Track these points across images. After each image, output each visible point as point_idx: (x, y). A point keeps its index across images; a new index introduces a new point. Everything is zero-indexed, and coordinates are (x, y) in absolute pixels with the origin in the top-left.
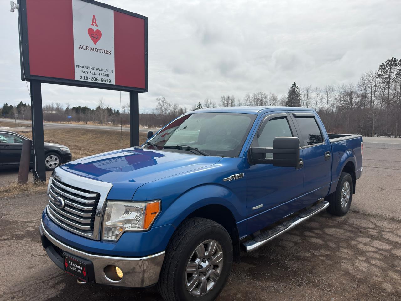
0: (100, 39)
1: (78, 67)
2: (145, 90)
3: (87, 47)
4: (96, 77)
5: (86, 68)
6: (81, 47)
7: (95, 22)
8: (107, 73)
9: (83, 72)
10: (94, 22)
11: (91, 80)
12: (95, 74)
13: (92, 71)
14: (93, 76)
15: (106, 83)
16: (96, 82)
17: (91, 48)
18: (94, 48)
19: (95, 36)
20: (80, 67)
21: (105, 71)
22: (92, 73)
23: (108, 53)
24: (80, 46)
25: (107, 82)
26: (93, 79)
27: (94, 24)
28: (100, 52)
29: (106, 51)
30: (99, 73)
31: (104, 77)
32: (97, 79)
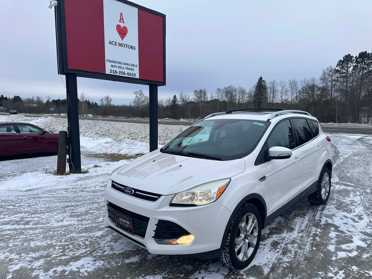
0: (126, 35)
1: (108, 61)
2: (164, 83)
3: (115, 42)
4: (123, 71)
5: (115, 62)
6: (111, 43)
7: (123, 19)
8: (132, 67)
9: (112, 66)
10: (121, 19)
11: (119, 74)
12: (123, 68)
13: (120, 65)
14: (121, 70)
15: (131, 77)
16: (123, 75)
17: (119, 43)
18: (121, 44)
19: (122, 32)
20: (110, 61)
21: (131, 65)
22: (119, 67)
23: (133, 48)
24: (110, 41)
25: (133, 76)
26: (121, 73)
27: (122, 21)
28: (126, 47)
29: (131, 46)
30: (126, 67)
31: (130, 71)
32: (124, 73)
